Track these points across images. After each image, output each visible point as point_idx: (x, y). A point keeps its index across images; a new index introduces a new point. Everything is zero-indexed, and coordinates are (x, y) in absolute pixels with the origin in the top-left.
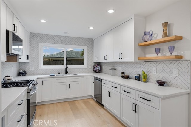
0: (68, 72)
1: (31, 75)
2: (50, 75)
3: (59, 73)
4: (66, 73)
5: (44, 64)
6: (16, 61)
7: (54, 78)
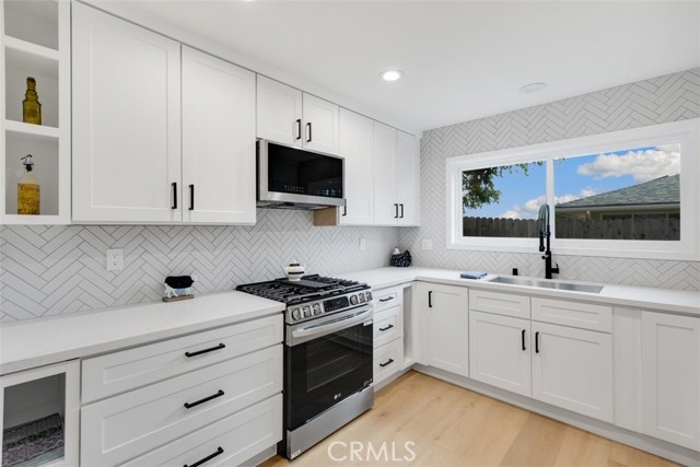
0: (557, 271)
1: (425, 265)
2: (462, 276)
3: (515, 272)
4: (548, 276)
5: (467, 232)
6: (333, 222)
7: (468, 288)
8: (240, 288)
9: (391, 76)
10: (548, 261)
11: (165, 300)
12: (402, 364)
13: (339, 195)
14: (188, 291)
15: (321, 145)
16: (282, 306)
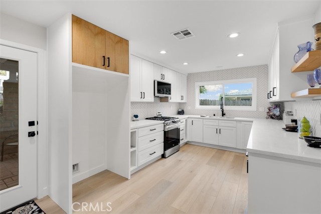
0: (225, 114)
1: (187, 114)
2: (201, 116)
3: (214, 115)
4: (223, 116)
5: (201, 104)
6: (167, 101)
7: (203, 119)
8: (147, 119)
9: (186, 64)
10: (223, 112)
11: (133, 121)
12: (185, 141)
13: (170, 94)
14: (137, 119)
15: (165, 81)
16: (164, 122)
